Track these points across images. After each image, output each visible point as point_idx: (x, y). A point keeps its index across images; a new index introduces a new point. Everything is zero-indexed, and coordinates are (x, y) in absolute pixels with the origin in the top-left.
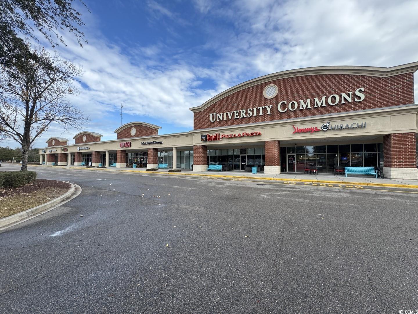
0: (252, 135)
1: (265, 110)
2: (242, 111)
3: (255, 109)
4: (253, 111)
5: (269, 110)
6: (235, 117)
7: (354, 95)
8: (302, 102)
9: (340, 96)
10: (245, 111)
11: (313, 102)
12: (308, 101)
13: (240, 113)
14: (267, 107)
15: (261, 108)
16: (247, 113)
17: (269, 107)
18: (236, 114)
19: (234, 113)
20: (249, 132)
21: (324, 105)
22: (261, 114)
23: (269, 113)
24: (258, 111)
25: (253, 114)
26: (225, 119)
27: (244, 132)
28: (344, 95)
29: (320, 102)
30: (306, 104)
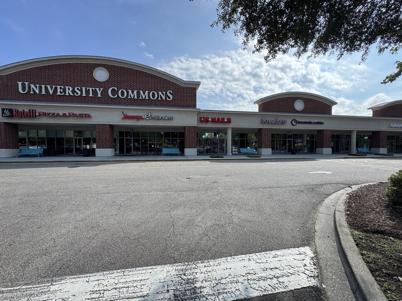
1: (95, 92)
2: (67, 88)
3: (84, 89)
4: (81, 91)
5: (99, 93)
6: (59, 93)
7: (166, 95)
8: (130, 91)
9: (158, 94)
10: (71, 89)
11: (138, 94)
12: (135, 92)
13: (64, 90)
14: (97, 89)
15: (91, 89)
16: (73, 91)
17: (100, 90)
18: (59, 90)
19: (56, 88)
20: (77, 112)
21: (147, 98)
22: (91, 95)
23: (99, 95)
24: (87, 92)
25: (82, 93)
26: (43, 93)
27: (70, 111)
28: (160, 93)
29: (144, 95)
30: (133, 95)
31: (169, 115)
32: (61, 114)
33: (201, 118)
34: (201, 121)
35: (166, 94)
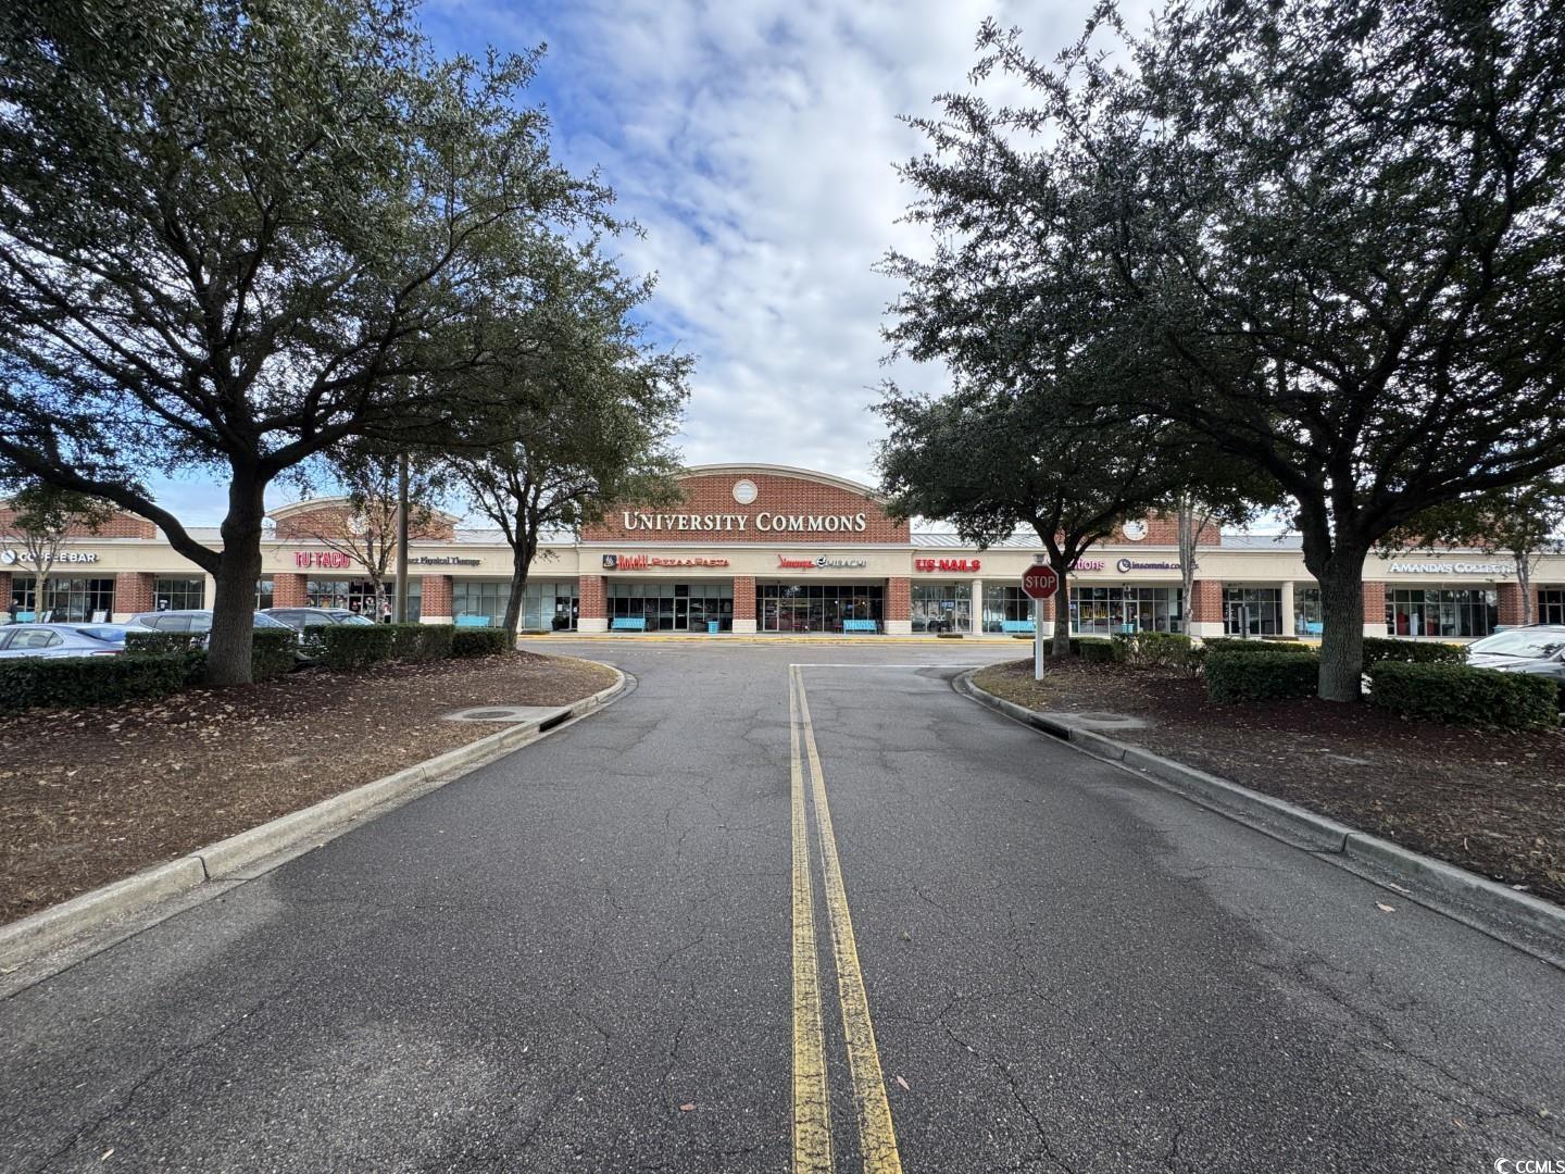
0: (713, 565)
1: (735, 522)
2: (693, 517)
3: (718, 517)
4: (714, 520)
5: (742, 523)
6: (681, 527)
7: (855, 522)
8: (792, 519)
9: (840, 520)
10: (699, 519)
11: (806, 521)
12: (801, 518)
13: (689, 520)
14: (739, 518)
15: (729, 518)
16: (703, 523)
17: (742, 518)
18: (681, 521)
19: (677, 519)
20: (708, 558)
21: (820, 529)
22: (729, 528)
23: (742, 528)
24: (724, 522)
25: (715, 525)
26: (659, 527)
27: (698, 556)
28: (843, 519)
29: (816, 524)
30: (797, 524)
31: (860, 558)
32: (684, 562)
33: (918, 562)
34: (919, 568)
35: (854, 519)
